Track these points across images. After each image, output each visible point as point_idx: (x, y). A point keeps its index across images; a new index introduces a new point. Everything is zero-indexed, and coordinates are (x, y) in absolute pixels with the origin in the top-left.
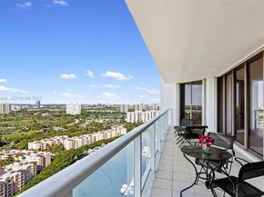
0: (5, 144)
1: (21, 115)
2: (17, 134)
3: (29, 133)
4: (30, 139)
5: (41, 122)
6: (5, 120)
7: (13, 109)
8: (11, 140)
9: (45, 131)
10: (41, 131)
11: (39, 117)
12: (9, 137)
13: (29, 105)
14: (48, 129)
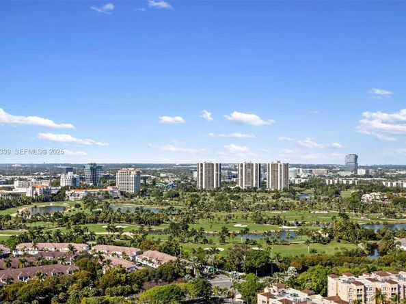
0: (276, 269)
1: (309, 195)
2: (300, 248)
3: (330, 250)
4: (331, 265)
5: (361, 219)
6: (276, 207)
7: (292, 177)
8: (287, 262)
9: (372, 248)
10: (361, 246)
11: (356, 205)
12: (285, 251)
13: (330, 168)
14: (381, 244)
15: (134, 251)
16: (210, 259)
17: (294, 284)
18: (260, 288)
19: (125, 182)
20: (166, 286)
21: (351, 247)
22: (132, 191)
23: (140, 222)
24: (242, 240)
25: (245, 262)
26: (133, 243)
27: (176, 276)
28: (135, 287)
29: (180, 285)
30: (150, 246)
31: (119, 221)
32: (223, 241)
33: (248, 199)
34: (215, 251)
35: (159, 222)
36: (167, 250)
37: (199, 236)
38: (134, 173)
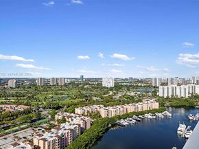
0: (61, 107)
1: (71, 86)
2: (68, 101)
3: (76, 101)
4: (76, 105)
5: (84, 92)
6: (61, 90)
7: (66, 82)
8: (64, 105)
9: (86, 100)
10: (84, 99)
11: (83, 88)
12: (64, 102)
13: (76, 79)
14: (89, 98)
15: (15, 106)
16: (41, 106)
17: (66, 111)
18: (56, 113)
19: (12, 84)
20: (26, 116)
21: (81, 100)
22: (14, 87)
23: (17, 96)
24: (51, 100)
25: (52, 106)
26: (14, 103)
27: (29, 112)
28: (15, 117)
29: (31, 115)
30: (20, 104)
31: (9, 96)
32: (45, 101)
33: (53, 88)
34: (43, 104)
35: (24, 96)
36: (26, 105)
37: (38, 100)
38: (15, 81)
